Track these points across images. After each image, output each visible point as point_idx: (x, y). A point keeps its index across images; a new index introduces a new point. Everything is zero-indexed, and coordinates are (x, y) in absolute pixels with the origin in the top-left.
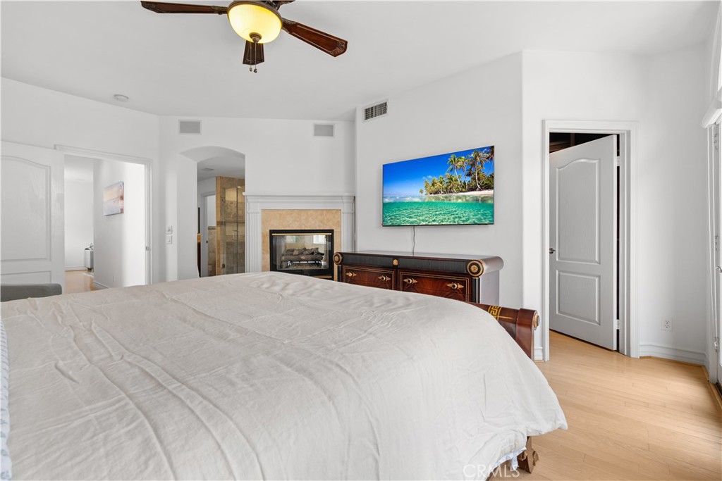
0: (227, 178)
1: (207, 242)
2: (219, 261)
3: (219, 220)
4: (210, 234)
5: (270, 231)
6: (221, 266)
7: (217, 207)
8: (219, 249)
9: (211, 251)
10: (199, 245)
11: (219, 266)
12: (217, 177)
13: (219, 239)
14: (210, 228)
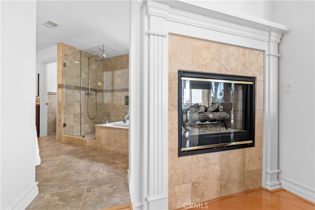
0: (69, 46)
1: (47, 104)
2: (60, 120)
3: (60, 83)
4: (49, 98)
5: (179, 72)
6: (62, 125)
7: (58, 71)
8: (59, 110)
9: (51, 112)
10: (38, 108)
11: (59, 126)
12: (58, 45)
13: (60, 100)
14: (50, 94)
